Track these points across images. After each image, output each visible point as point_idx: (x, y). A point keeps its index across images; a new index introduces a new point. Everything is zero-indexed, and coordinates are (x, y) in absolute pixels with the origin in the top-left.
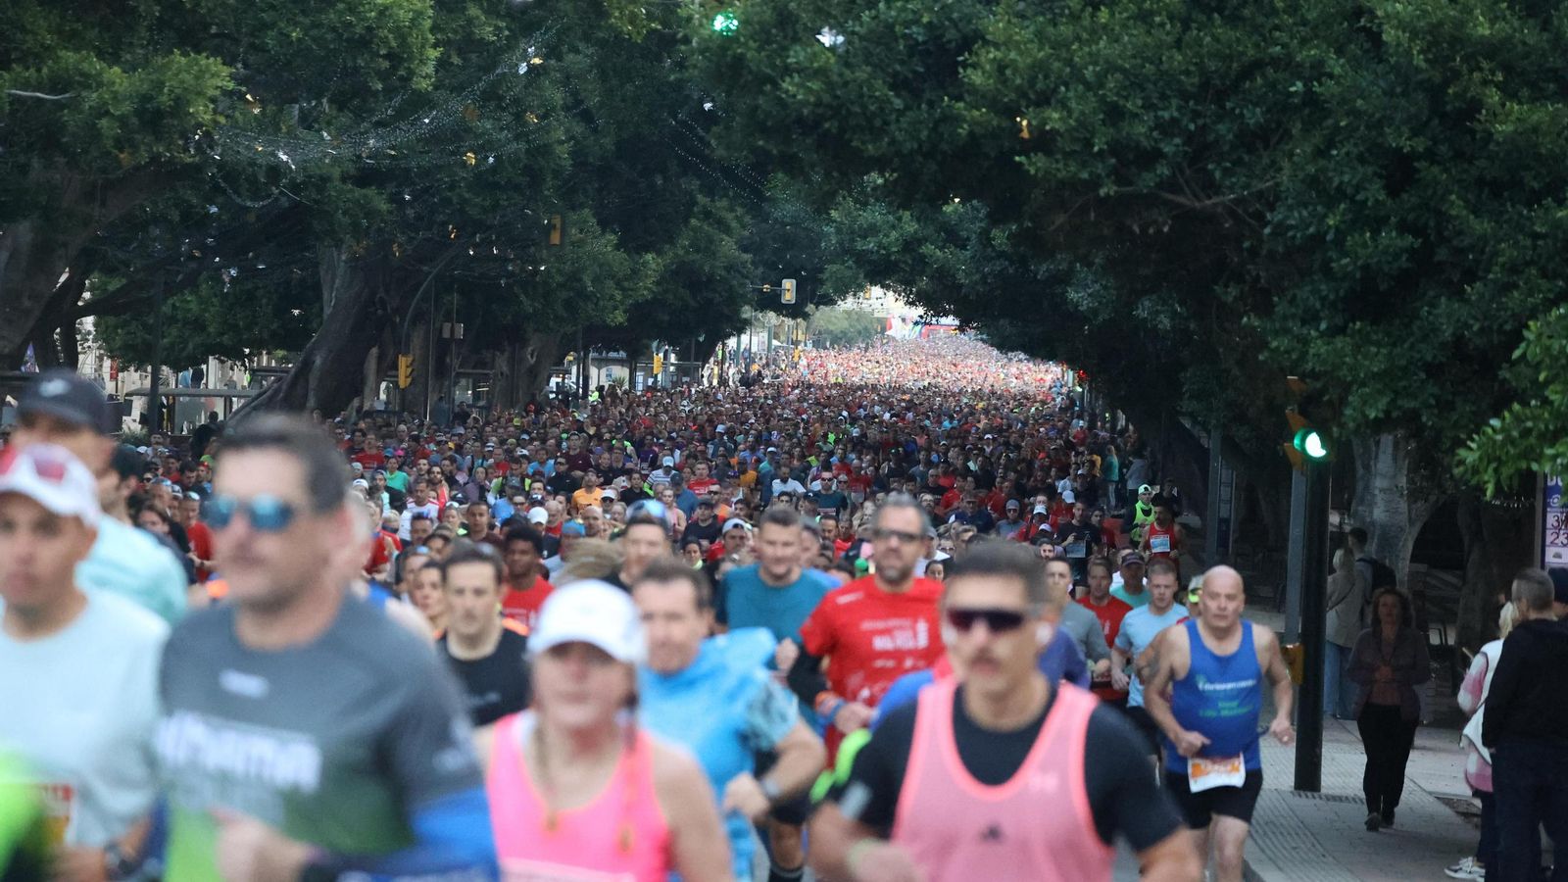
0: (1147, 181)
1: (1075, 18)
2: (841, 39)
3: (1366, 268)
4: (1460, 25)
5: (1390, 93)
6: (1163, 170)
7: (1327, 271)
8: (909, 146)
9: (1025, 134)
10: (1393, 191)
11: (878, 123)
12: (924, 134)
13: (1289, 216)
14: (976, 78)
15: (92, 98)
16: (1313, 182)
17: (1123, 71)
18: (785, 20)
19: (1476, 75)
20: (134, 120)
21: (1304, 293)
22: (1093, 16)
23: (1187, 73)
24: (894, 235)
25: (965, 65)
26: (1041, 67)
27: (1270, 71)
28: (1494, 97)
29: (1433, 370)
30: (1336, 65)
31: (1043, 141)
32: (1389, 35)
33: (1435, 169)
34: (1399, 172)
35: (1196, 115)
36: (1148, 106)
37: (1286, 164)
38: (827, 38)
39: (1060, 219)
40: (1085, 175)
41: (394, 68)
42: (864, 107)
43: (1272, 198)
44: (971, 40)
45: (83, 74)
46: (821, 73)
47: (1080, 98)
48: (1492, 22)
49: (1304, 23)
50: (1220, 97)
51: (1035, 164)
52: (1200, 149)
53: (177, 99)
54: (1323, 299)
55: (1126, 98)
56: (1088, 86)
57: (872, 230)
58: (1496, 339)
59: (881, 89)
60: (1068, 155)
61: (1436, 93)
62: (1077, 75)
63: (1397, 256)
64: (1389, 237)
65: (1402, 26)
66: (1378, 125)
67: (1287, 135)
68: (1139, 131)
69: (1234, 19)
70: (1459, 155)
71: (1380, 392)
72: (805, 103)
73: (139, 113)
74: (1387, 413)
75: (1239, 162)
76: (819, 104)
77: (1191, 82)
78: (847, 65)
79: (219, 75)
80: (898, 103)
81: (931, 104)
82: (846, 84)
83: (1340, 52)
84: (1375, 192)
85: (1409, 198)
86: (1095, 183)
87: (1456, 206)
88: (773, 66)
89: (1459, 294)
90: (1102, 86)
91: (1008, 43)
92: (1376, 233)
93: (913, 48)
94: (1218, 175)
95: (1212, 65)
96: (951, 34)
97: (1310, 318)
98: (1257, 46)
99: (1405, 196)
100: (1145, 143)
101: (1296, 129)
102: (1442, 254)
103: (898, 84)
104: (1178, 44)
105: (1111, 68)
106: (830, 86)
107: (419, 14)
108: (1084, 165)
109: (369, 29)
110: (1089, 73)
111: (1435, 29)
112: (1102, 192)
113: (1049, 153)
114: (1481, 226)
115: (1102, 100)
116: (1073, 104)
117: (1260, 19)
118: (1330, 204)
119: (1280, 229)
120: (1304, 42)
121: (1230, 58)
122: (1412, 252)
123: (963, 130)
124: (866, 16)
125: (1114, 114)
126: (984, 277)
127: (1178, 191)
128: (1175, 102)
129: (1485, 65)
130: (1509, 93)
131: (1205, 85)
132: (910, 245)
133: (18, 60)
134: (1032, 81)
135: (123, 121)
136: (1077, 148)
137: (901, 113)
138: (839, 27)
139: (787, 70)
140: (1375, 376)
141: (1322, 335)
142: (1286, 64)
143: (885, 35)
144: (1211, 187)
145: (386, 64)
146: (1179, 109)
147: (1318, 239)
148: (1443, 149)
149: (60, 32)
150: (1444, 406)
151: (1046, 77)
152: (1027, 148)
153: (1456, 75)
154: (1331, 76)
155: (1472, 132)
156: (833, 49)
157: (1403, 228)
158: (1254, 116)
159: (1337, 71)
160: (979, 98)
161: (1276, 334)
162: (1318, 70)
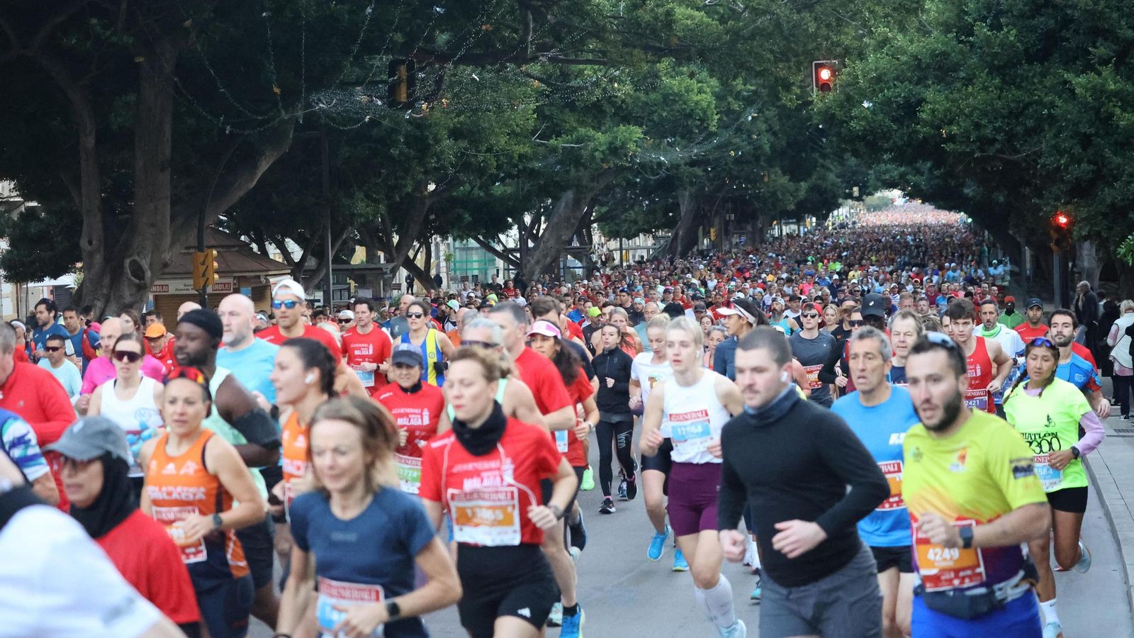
0: (991, 151)
1: (959, 91)
2: (871, 104)
3: (1077, 178)
4: (1103, 85)
5: (1080, 112)
6: (998, 146)
7: (1062, 181)
8: (900, 144)
9: (945, 136)
10: (1084, 148)
11: (888, 135)
12: (906, 138)
13: (1047, 161)
14: (924, 116)
15: (592, 145)
16: (1055, 147)
17: (978, 109)
18: (849, 98)
19: (1111, 104)
20: (608, 152)
21: (1054, 189)
22: (966, 89)
23: (1003, 108)
24: (896, 172)
25: (919, 111)
26: (949, 110)
27: (1034, 106)
28: (1118, 111)
29: (1105, 215)
30: (1059, 103)
31: (951, 138)
32: (1078, 91)
33: (1099, 139)
34: (1086, 141)
35: (1008, 124)
36: (990, 122)
37: (1044, 141)
38: (866, 105)
39: (961, 167)
40: (968, 150)
41: (701, 125)
42: (882, 130)
43: (1039, 155)
44: (921, 101)
45: (589, 137)
46: (865, 118)
47: (964, 121)
48: (1115, 84)
49: (1046, 87)
50: (1017, 117)
51: (949, 147)
52: (1011, 137)
53: (623, 143)
54: (1062, 191)
55: (982, 119)
56: (966, 116)
57: (887, 171)
58: (1127, 202)
59: (888, 122)
60: (961, 143)
61: (1097, 112)
62: (962, 111)
63: (1088, 173)
64: (1084, 166)
65: (1082, 87)
66: (1076, 124)
67: (1043, 130)
68: (988, 132)
69: (1019, 87)
70: (1107, 133)
71: (1086, 225)
72: (859, 130)
73: (609, 149)
74: (1089, 233)
75: (1025, 141)
76: (865, 130)
77: (1005, 112)
78: (875, 114)
79: (637, 132)
80: (895, 127)
81: (908, 127)
82: (875, 121)
83: (1060, 97)
84: (1077, 150)
85: (1090, 151)
86: (972, 152)
87: (1108, 153)
88: (846, 117)
89: (1111, 186)
90: (972, 116)
91: (935, 102)
92: (1079, 165)
93: (899, 105)
94: (1018, 146)
95: (1013, 105)
96: (913, 100)
97: (1057, 199)
98: (1028, 97)
99: (1089, 150)
100: (990, 136)
101: (1046, 127)
102: (1105, 171)
103: (894, 120)
104: (999, 98)
105: (975, 108)
106: (869, 123)
107: (710, 103)
108: (967, 146)
109: (692, 110)
110: (966, 111)
111: (1094, 88)
112: (976, 155)
113: (954, 143)
114: (1118, 160)
115: (972, 121)
116: (961, 123)
117: (1029, 87)
118: (1062, 155)
119: (1044, 166)
120: (1046, 94)
121: (1019, 102)
122: (1093, 172)
123: (921, 136)
124: (880, 95)
125: (977, 126)
126: (931, 186)
127: (1004, 153)
128: (1000, 120)
129: (1114, 99)
130: (1124, 110)
131: (1011, 113)
132: (902, 176)
133: (564, 133)
134: (946, 116)
135: (603, 152)
136: (964, 139)
137: (896, 131)
138: (870, 100)
139: (852, 118)
140: (1084, 219)
141: (1062, 204)
142: (1040, 103)
143: (888, 102)
144: (1016, 151)
145: (698, 123)
146: (1002, 122)
147: (1058, 168)
148: (1101, 132)
149: (578, 121)
150: (1110, 229)
151: (950, 114)
152: (946, 141)
153: (1103, 104)
154: (1057, 107)
155: (1111, 125)
156: (868, 108)
157: (1089, 162)
158: (1030, 123)
159: (1060, 105)
160: (926, 124)
161: (1045, 205)
162: (1052, 105)
